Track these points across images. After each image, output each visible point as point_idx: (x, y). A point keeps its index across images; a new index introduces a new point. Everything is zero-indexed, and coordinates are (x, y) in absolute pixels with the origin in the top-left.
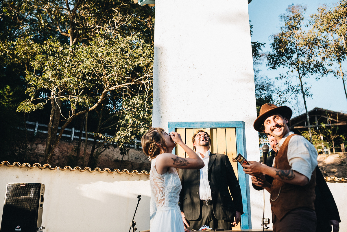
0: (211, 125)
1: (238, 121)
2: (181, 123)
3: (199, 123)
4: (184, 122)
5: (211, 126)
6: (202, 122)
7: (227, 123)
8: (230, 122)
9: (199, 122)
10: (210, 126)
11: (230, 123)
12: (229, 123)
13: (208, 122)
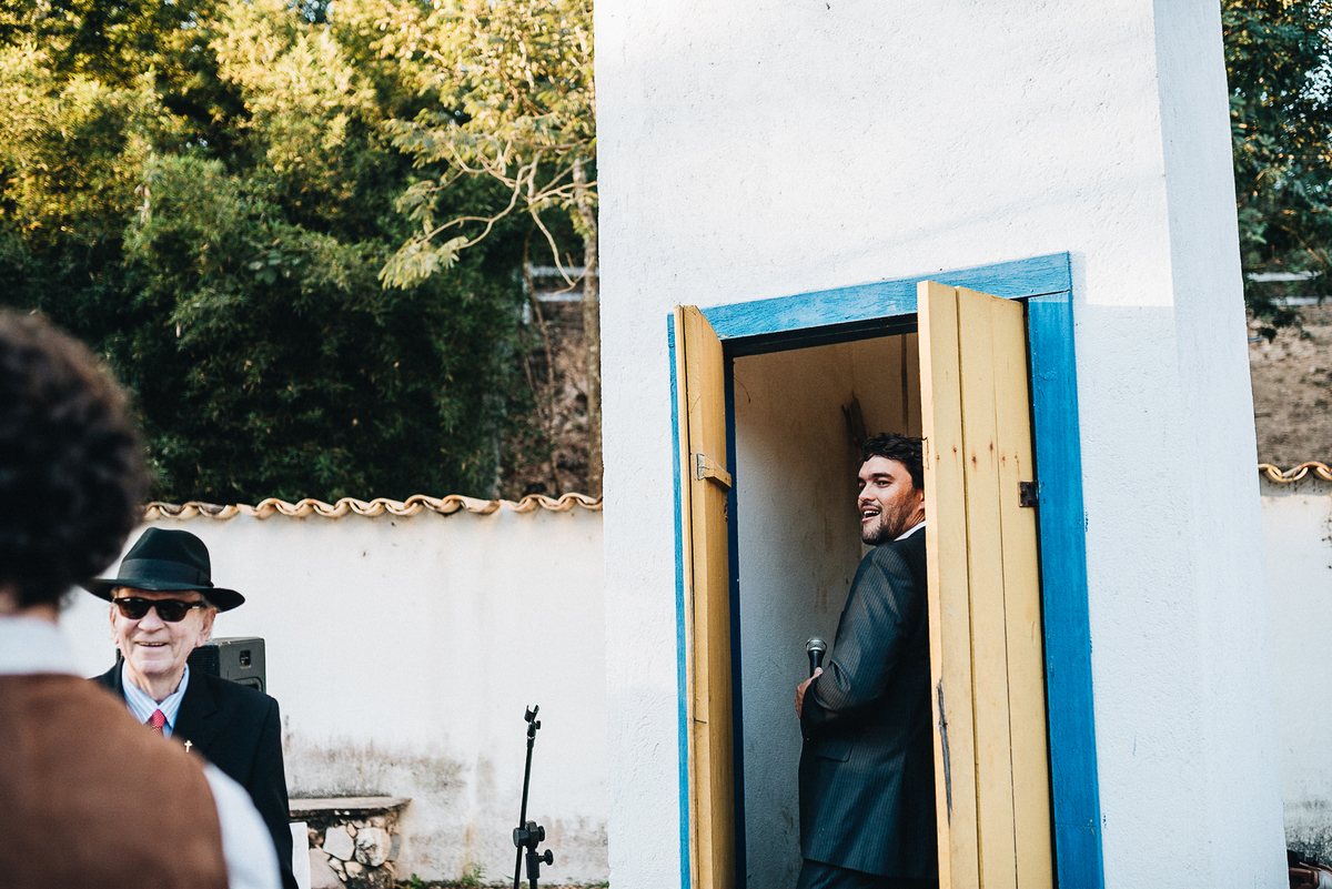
0: (885, 300)
1: (1038, 254)
2: (730, 313)
3: (818, 301)
4: (742, 306)
5: (885, 308)
6: (833, 291)
7: (975, 275)
8: (991, 267)
9: (818, 293)
10: (876, 308)
11: (989, 273)
12: (984, 274)
13: (863, 287)
